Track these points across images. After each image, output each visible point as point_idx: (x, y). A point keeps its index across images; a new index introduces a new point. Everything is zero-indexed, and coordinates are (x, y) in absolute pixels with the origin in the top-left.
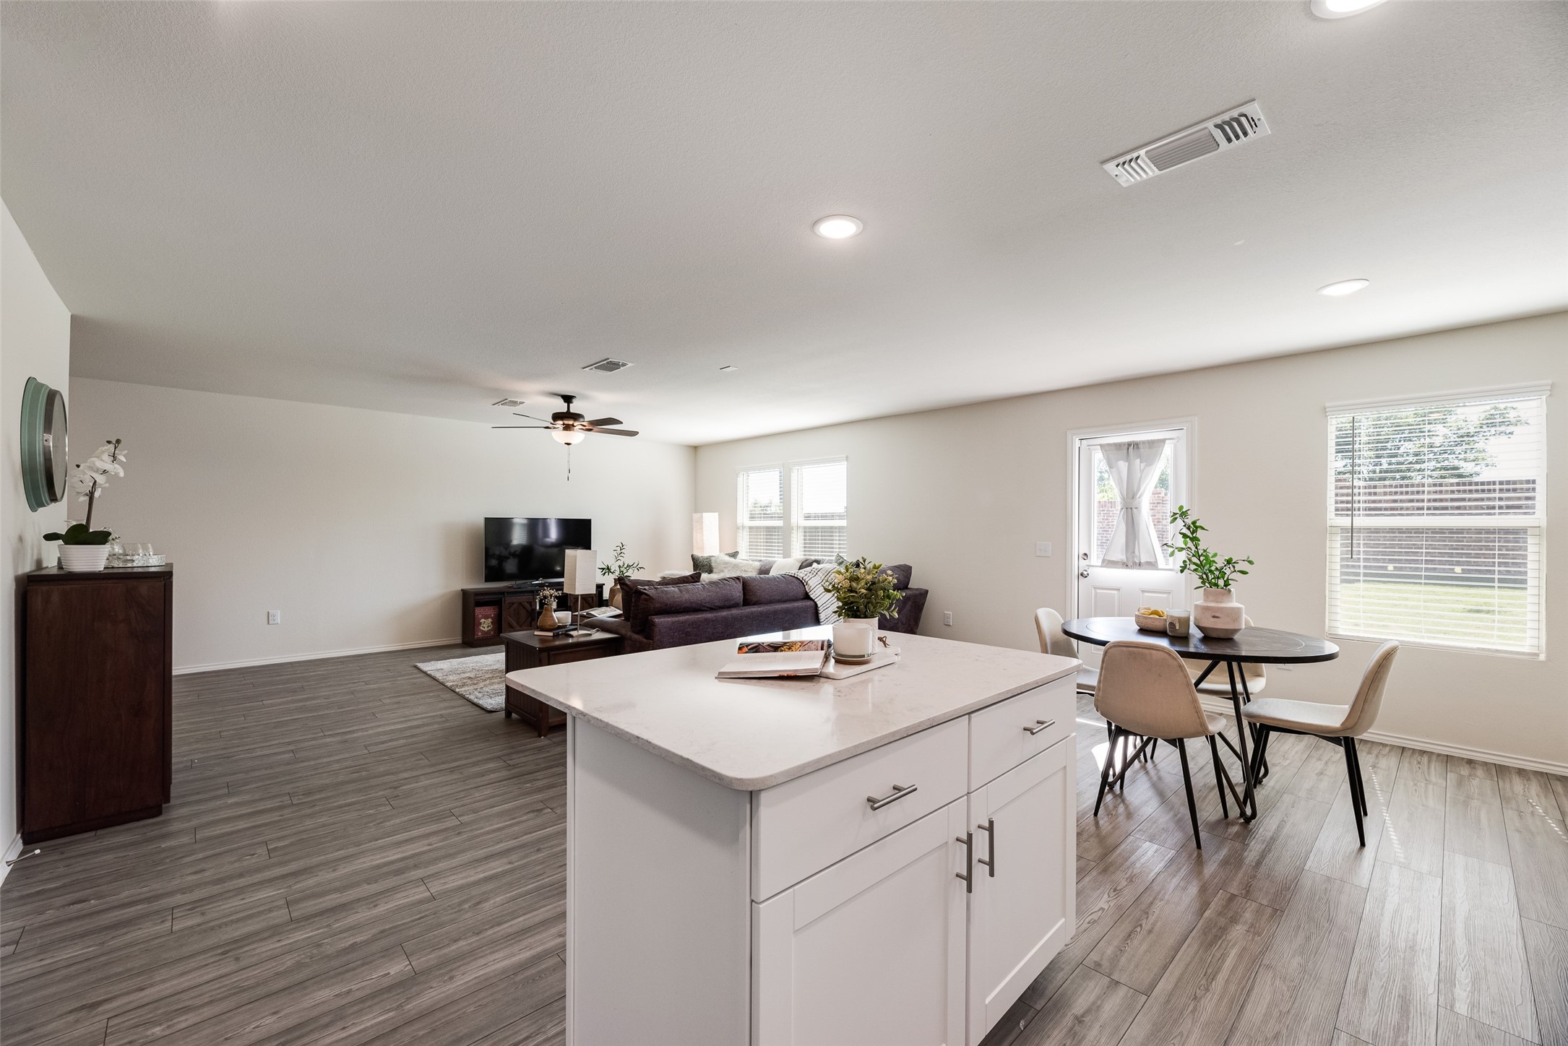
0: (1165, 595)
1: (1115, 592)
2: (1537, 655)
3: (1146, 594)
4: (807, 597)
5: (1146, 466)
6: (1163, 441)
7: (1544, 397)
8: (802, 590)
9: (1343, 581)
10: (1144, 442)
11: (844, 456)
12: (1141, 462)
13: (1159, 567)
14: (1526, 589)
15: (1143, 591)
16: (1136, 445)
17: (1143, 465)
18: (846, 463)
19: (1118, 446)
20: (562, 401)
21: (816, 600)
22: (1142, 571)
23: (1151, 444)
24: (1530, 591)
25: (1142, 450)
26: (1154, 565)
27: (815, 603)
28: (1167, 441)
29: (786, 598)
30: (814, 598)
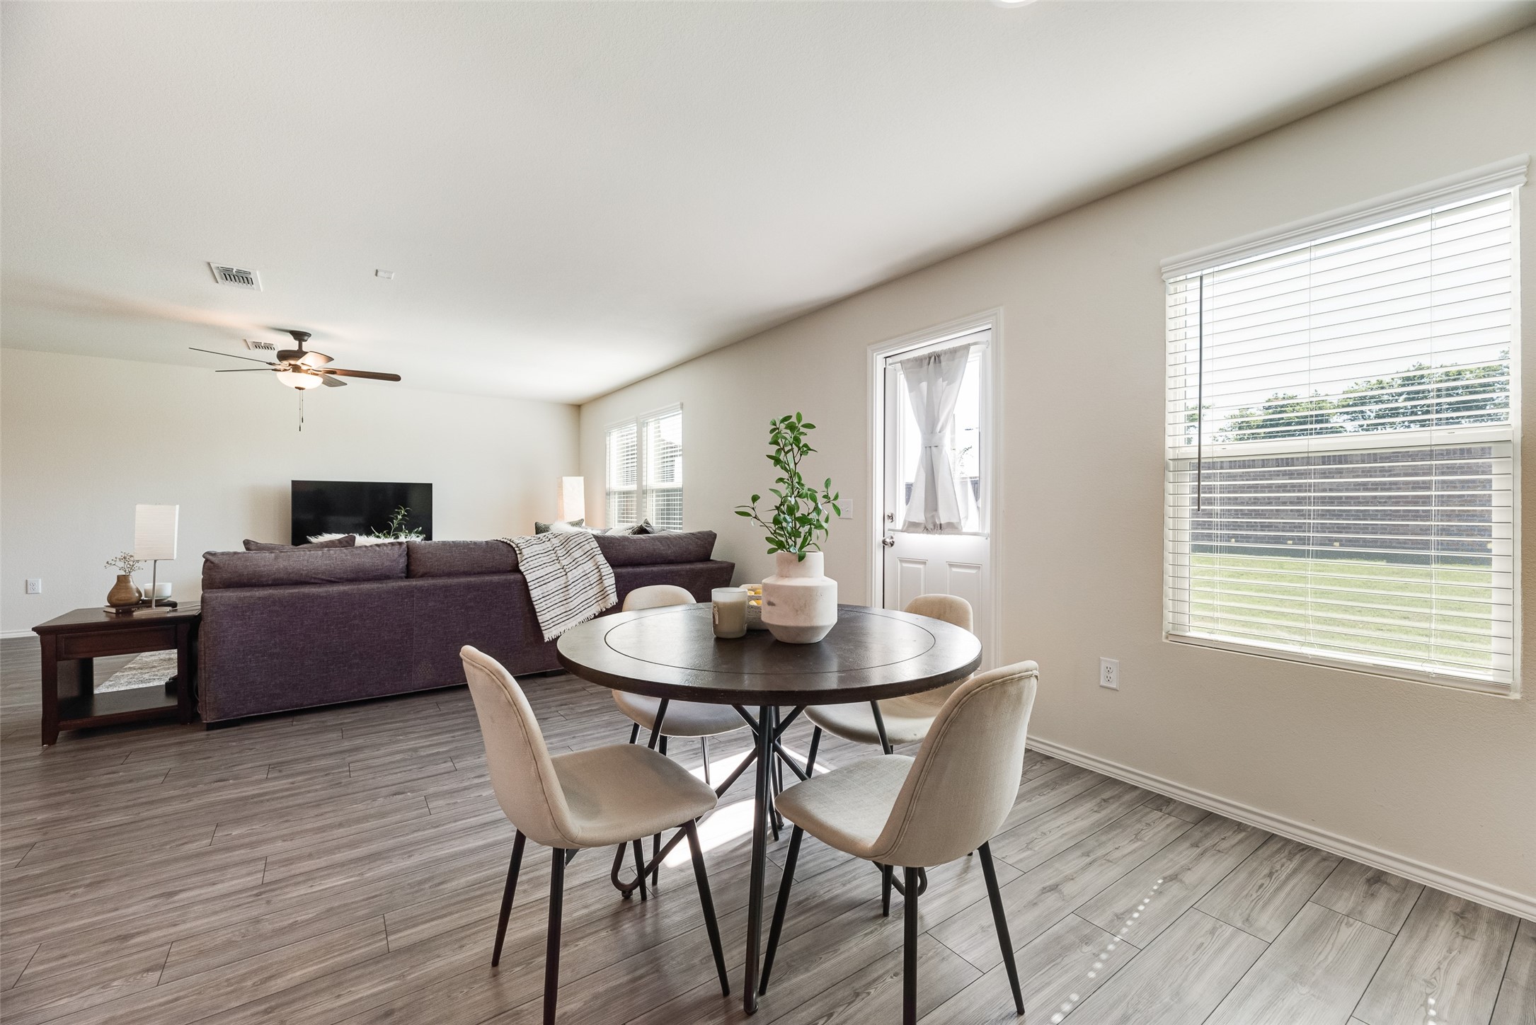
0: (973, 571)
1: (921, 566)
2: (1506, 687)
3: (954, 570)
4: (516, 569)
5: (948, 385)
6: (967, 347)
7: (1515, 191)
8: (510, 561)
9: (1196, 549)
10: (945, 352)
11: (679, 403)
12: (943, 381)
13: (964, 530)
14: (1488, 562)
15: (951, 565)
16: (936, 357)
17: (945, 383)
18: (681, 412)
19: (919, 361)
20: (292, 337)
21: (525, 573)
22: (944, 536)
23: (953, 352)
24: (1496, 565)
25: (943, 364)
26: (957, 528)
27: (524, 576)
28: (972, 348)
29: (479, 570)
30: (523, 571)
